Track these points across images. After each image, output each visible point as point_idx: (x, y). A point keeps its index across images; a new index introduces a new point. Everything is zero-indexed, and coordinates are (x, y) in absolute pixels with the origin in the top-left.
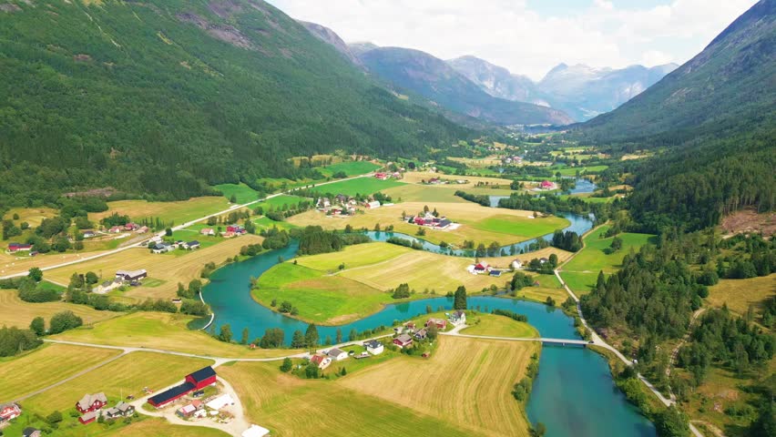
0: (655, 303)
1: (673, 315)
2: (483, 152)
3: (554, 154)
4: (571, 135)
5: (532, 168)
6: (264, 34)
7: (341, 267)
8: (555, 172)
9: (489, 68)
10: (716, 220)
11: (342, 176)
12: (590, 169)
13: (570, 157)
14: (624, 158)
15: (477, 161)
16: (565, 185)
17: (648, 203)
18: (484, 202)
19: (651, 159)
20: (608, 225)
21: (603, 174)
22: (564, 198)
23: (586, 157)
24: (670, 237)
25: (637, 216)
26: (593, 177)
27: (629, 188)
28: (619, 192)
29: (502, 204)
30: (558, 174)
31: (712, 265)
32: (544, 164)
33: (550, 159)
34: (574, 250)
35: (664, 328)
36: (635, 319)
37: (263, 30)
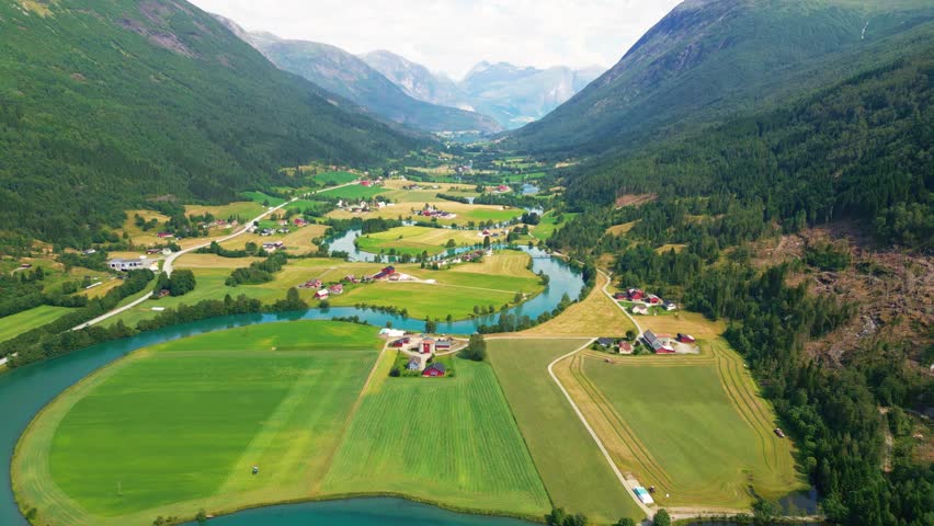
0: (583, 235)
1: (590, 239)
2: (435, 162)
3: (498, 163)
4: (506, 144)
5: (484, 175)
6: (196, 38)
7: (401, 237)
8: (504, 178)
9: (407, 66)
10: (614, 201)
11: (333, 184)
12: (533, 175)
13: (513, 166)
14: (557, 166)
15: (434, 170)
16: (516, 188)
17: (578, 195)
18: (464, 201)
19: (578, 165)
20: (553, 210)
21: (543, 179)
22: (519, 197)
23: (526, 166)
24: (590, 212)
25: (571, 204)
26: (535, 182)
27: (563, 189)
28: (557, 191)
29: (475, 202)
30: (507, 181)
31: (610, 221)
32: (492, 172)
33: (495, 168)
34: (536, 224)
35: (586, 244)
36: (573, 244)
37: (193, 33)
